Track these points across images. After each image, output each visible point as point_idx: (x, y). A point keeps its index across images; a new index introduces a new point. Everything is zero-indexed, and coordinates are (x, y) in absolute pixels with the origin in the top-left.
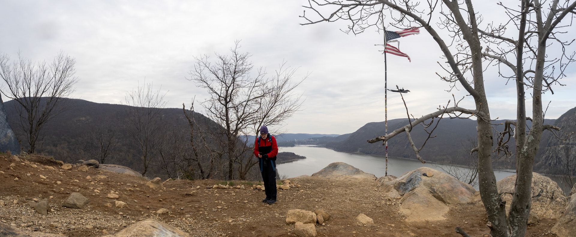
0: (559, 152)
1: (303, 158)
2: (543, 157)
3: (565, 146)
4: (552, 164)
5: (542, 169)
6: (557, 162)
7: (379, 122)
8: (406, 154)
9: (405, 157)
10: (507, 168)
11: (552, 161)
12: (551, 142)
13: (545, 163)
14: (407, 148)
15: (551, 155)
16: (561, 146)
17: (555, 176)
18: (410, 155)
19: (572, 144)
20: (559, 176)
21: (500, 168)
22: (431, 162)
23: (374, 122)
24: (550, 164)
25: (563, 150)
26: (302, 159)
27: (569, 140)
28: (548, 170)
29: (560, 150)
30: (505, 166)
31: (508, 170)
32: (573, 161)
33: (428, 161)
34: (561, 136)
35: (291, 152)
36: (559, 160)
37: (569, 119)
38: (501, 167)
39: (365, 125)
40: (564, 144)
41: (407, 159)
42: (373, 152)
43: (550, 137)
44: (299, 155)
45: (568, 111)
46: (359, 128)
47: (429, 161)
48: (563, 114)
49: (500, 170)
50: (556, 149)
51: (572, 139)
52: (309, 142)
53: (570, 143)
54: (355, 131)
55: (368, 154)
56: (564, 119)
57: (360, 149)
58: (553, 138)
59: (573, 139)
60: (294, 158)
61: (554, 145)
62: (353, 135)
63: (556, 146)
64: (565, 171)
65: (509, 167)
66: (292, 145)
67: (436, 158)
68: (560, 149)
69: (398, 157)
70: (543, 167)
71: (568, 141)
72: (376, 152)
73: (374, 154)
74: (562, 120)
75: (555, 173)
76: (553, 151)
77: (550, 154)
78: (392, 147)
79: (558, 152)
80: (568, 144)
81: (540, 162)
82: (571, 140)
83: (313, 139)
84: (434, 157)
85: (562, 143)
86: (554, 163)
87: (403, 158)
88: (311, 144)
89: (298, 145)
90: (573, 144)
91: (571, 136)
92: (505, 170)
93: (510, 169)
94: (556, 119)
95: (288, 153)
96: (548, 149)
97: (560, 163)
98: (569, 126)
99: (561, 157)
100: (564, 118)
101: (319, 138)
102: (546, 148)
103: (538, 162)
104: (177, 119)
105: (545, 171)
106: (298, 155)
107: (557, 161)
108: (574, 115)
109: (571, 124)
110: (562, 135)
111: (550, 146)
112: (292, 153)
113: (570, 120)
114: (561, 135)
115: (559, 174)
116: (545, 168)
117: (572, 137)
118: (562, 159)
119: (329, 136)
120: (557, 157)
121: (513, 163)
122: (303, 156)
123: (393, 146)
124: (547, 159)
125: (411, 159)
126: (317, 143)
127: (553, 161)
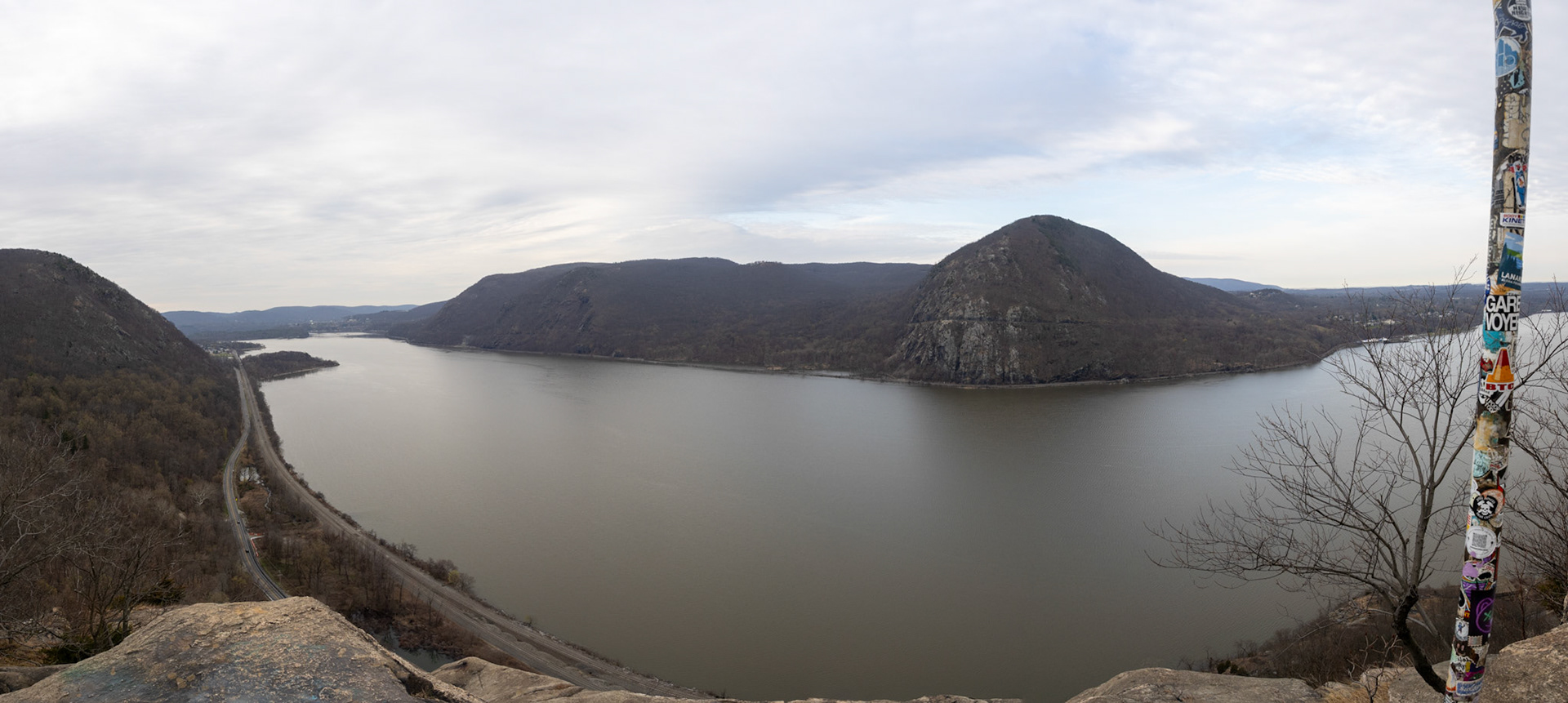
0: (940, 334)
1: (332, 364)
2: (904, 344)
3: (953, 322)
4: (923, 358)
5: (900, 368)
6: (934, 356)
7: (513, 272)
8: (582, 345)
9: (580, 352)
10: (821, 369)
11: (922, 353)
12: (921, 313)
13: (907, 357)
14: (583, 330)
15: (920, 341)
16: (945, 322)
17: (929, 384)
18: (591, 346)
19: (969, 319)
20: (938, 384)
21: (804, 369)
22: (643, 360)
23: (502, 274)
24: (918, 359)
25: (950, 331)
26: (329, 366)
27: (964, 309)
28: (913, 371)
29: (942, 330)
30: (816, 364)
31: (824, 373)
32: (971, 354)
33: (635, 359)
34: (945, 301)
35: (298, 351)
36: (940, 352)
37: (965, 265)
38: (806, 367)
39: (479, 282)
40: (952, 318)
41: (585, 355)
42: (501, 344)
43: (918, 302)
44: (319, 357)
45: (962, 248)
46: (466, 289)
47: (639, 359)
48: (950, 253)
49: (806, 372)
50: (932, 328)
51: (970, 307)
52: (346, 325)
53: (966, 316)
54: (455, 296)
55: (488, 348)
56: (951, 265)
57: (468, 337)
58: (925, 304)
59: (972, 309)
60: (309, 367)
61: (929, 319)
62: (450, 306)
63: (931, 322)
64: (952, 375)
65: (824, 366)
66: (303, 333)
67: (655, 351)
68: (941, 327)
69: (563, 354)
70: (903, 364)
71: (960, 312)
72: (509, 344)
73: (502, 348)
74: (948, 266)
75: (929, 379)
76: (925, 332)
77: (919, 338)
78: (548, 329)
79: (937, 335)
80: (961, 318)
81: (896, 355)
82: (968, 309)
83: (354, 317)
84: (650, 349)
85: (946, 316)
86: (927, 356)
87: (576, 354)
88: (351, 332)
89: (319, 333)
90: (974, 319)
91: (967, 301)
92: (816, 372)
93: (827, 369)
94: (933, 264)
95: (292, 353)
96: (914, 328)
97: (941, 356)
98: (965, 280)
99: (942, 345)
100: (953, 262)
101: (370, 316)
102: (910, 325)
103: (891, 355)
104: (21, 276)
105: (907, 373)
106: (317, 358)
107: (933, 353)
108: (977, 256)
109: (968, 276)
110: (948, 299)
111: (918, 321)
112: (302, 353)
113: (967, 268)
114: (945, 299)
115: (938, 380)
116: (907, 368)
117: (970, 304)
118: (947, 349)
119: (396, 309)
120: (934, 345)
121: (833, 357)
122: (329, 361)
123: (551, 328)
124: (911, 348)
125: (595, 356)
126: (367, 326)
127: (925, 354)
